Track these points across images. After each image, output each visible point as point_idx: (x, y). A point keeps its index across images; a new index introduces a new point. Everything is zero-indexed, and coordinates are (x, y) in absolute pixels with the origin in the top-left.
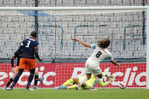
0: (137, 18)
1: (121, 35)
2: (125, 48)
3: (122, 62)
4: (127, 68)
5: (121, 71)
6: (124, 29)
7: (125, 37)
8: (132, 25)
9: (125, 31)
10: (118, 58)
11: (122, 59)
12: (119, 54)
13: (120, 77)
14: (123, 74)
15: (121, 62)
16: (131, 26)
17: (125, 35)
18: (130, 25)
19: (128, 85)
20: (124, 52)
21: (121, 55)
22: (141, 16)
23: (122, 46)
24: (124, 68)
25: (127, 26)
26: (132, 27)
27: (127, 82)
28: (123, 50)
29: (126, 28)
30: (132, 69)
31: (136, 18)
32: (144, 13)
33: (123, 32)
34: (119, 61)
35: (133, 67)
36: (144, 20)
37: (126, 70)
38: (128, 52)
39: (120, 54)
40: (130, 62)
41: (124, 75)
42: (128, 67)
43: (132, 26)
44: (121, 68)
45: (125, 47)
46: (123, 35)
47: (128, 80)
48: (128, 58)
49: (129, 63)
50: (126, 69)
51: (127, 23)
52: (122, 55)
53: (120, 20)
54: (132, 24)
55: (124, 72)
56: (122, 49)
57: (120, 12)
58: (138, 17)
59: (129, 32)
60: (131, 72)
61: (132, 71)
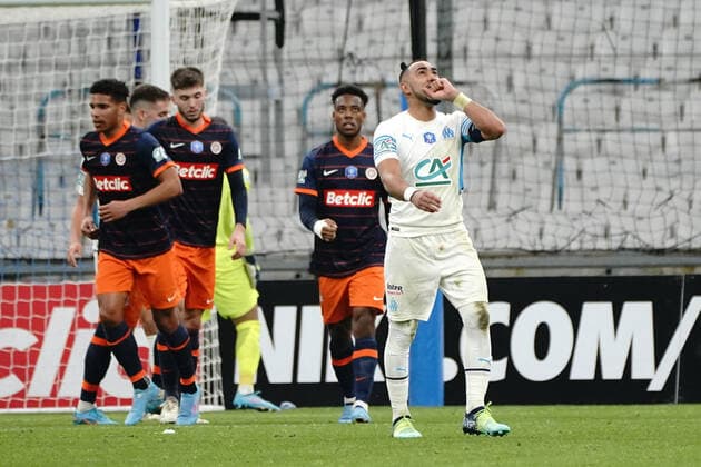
0: (104, 51)
1: (20, 135)
2: (41, 206)
3: (30, 274)
4: (52, 305)
5: (22, 324)
6: (33, 107)
7: (41, 147)
8: (75, 88)
9: (41, 116)
10: (10, 255)
11: (29, 261)
12: (14, 239)
13: (20, 357)
14: (35, 340)
15: (22, 276)
16: (70, 91)
17: (43, 137)
18: (65, 84)
19: (62, 394)
20: (36, 225)
21: (22, 242)
22: (123, 41)
23: (28, 196)
24: (39, 308)
25: (49, 90)
26: (75, 94)
27: (56, 379)
28: (33, 214)
29: (45, 102)
30: (81, 311)
31: (97, 51)
32: (136, 22)
33: (33, 123)
34: (14, 271)
35: (82, 304)
36: (139, 58)
37: (48, 319)
38: (59, 225)
39: (18, 237)
40: (70, 275)
41: (39, 345)
42: (58, 304)
43: (80, 91)
44: (23, 309)
45: (41, 198)
46: (33, 139)
47: (62, 370)
48: (60, 255)
49: (62, 280)
50: (50, 312)
51: (50, 75)
52: (28, 240)
53: (13, 61)
54: (76, 79)
55: (39, 327)
56: (25, 211)
57: (17, 21)
58: (104, 44)
59: (64, 121)
60: (73, 329)
61: (82, 323)
